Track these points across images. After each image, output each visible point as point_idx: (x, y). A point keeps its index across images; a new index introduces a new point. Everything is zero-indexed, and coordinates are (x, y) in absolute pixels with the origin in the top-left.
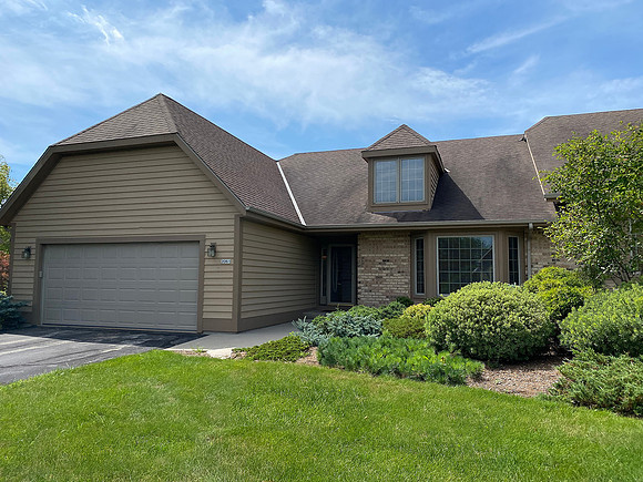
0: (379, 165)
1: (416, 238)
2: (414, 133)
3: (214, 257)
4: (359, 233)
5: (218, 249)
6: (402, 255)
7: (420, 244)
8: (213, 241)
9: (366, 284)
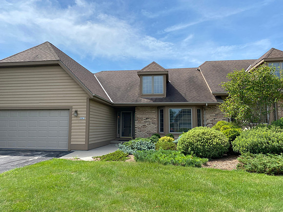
0: (144, 77)
1: (160, 109)
2: (159, 66)
3: (76, 116)
4: (136, 106)
5: (78, 113)
6: (154, 116)
7: (162, 112)
8: (76, 109)
9: (139, 128)
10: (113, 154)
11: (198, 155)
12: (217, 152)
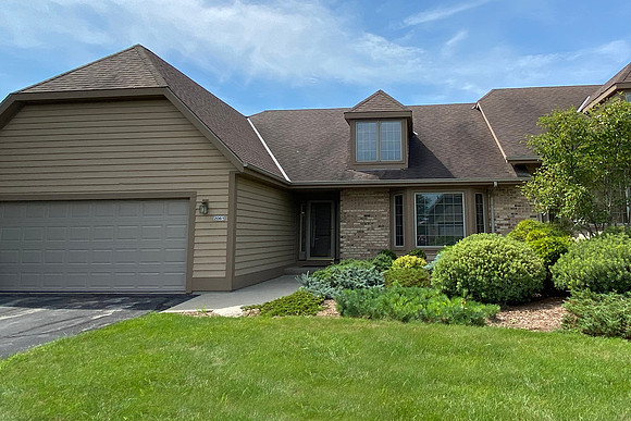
0: (360, 125)
1: (396, 195)
2: (391, 99)
3: (206, 215)
4: (342, 189)
5: (211, 205)
6: (382, 210)
7: (399, 201)
8: (205, 198)
9: (349, 238)
10: (290, 300)
11: (477, 298)
12: (520, 290)
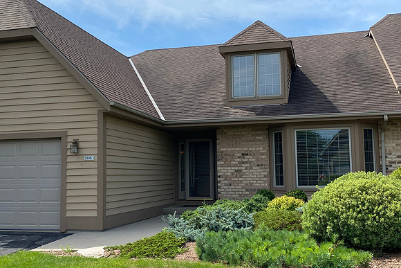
0: (237, 60)
1: (274, 131)
2: (269, 29)
4: (218, 127)
5: (81, 145)
6: (260, 148)
8: (76, 138)
9: (226, 178)
12: (398, 235)
